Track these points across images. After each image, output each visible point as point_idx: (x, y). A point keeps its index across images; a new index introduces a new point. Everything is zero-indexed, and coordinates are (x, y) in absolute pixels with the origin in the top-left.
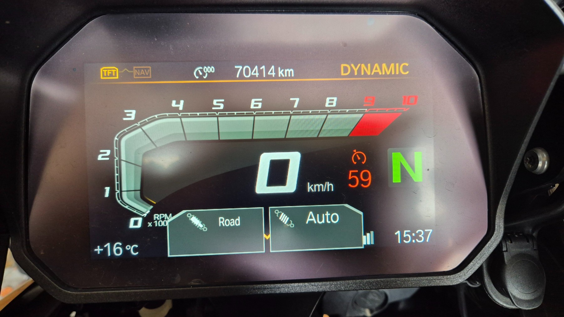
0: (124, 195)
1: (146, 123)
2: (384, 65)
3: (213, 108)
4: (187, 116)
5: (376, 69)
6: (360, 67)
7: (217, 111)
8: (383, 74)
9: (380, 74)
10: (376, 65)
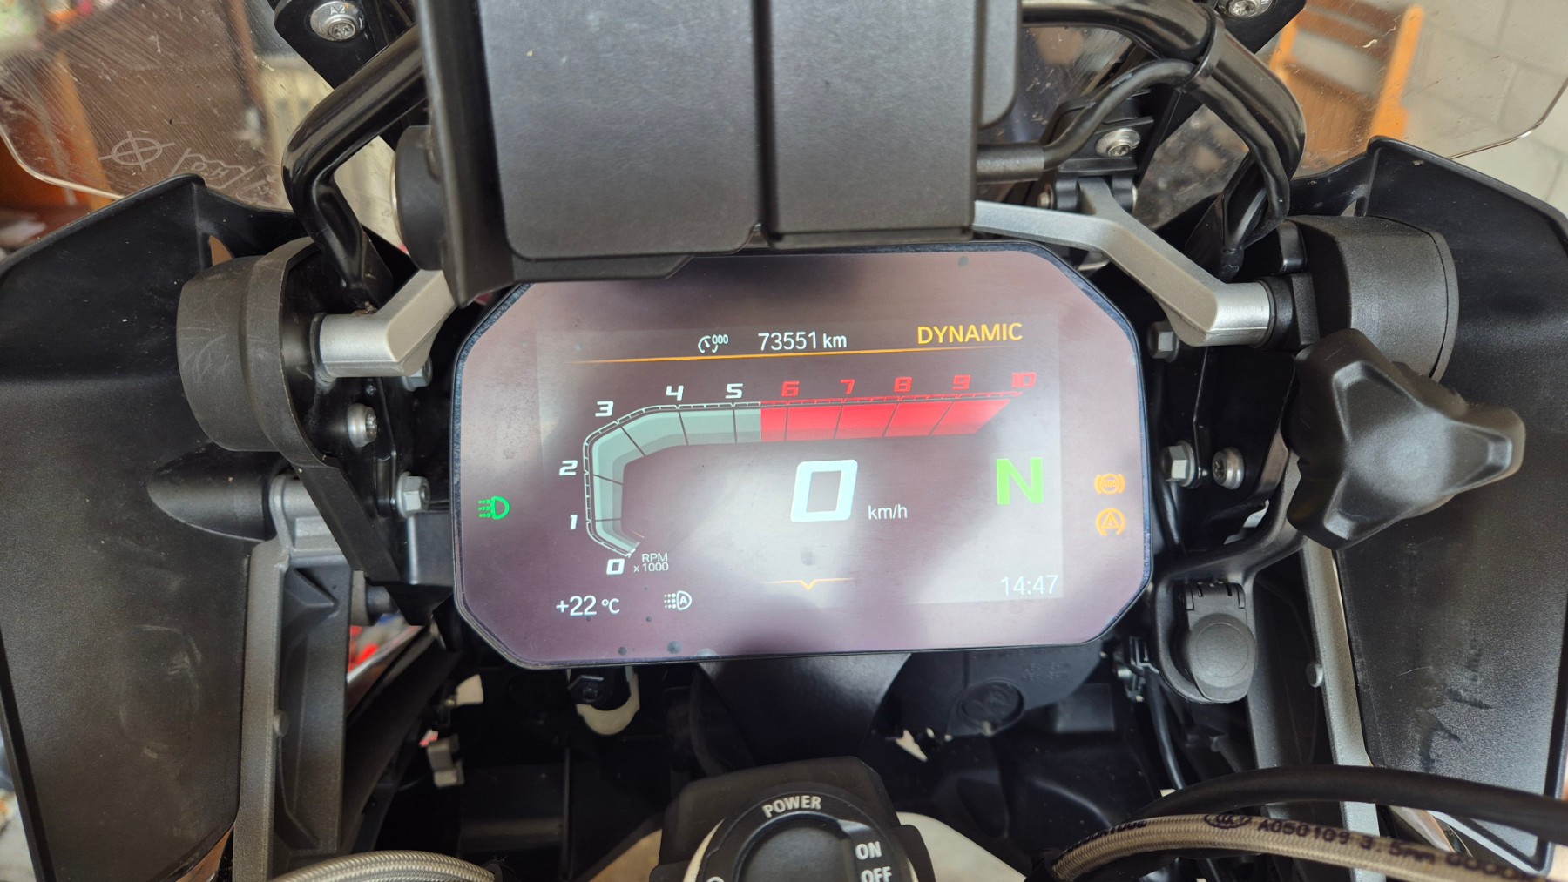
0: (599, 525)
1: (628, 421)
2: (984, 327)
3: (727, 397)
4: (688, 409)
5: (972, 333)
6: (948, 330)
7: (733, 401)
8: (983, 339)
9: (978, 340)
10: (972, 327)
